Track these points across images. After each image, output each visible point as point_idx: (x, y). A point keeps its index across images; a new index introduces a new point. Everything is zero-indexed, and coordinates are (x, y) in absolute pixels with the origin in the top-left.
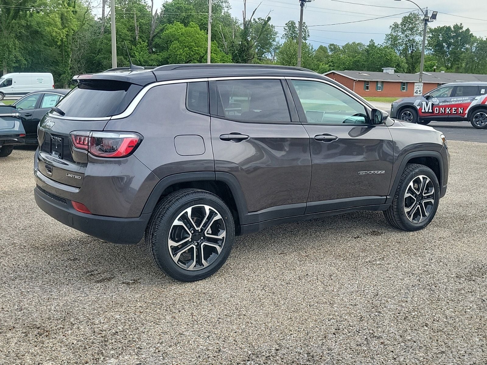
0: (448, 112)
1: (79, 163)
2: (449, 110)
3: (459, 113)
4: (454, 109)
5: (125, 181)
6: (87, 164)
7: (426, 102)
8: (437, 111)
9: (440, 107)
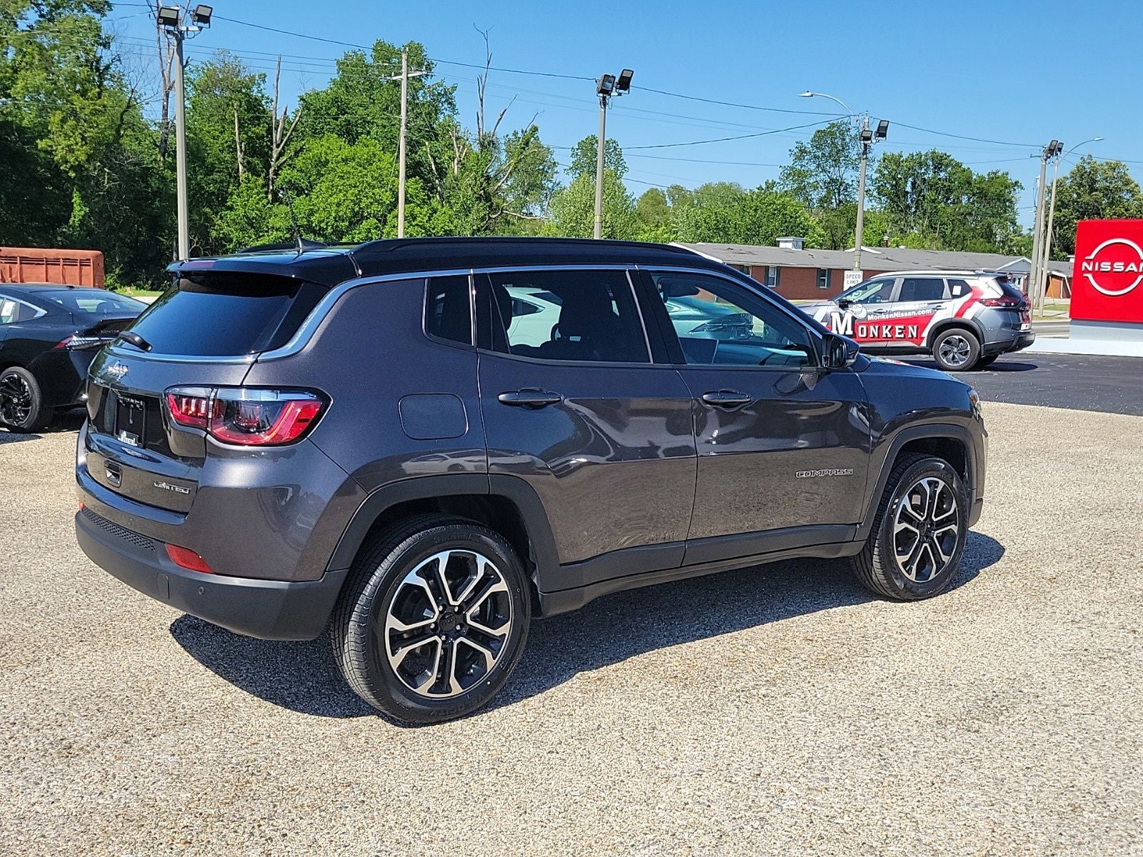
0: (886, 334)
1: (184, 459)
2: (889, 331)
3: (910, 336)
4: (900, 329)
5: (289, 497)
6: (204, 459)
7: (840, 314)
8: (862, 333)
9: (868, 324)
